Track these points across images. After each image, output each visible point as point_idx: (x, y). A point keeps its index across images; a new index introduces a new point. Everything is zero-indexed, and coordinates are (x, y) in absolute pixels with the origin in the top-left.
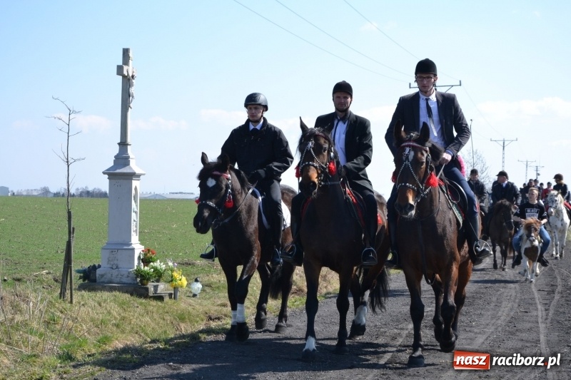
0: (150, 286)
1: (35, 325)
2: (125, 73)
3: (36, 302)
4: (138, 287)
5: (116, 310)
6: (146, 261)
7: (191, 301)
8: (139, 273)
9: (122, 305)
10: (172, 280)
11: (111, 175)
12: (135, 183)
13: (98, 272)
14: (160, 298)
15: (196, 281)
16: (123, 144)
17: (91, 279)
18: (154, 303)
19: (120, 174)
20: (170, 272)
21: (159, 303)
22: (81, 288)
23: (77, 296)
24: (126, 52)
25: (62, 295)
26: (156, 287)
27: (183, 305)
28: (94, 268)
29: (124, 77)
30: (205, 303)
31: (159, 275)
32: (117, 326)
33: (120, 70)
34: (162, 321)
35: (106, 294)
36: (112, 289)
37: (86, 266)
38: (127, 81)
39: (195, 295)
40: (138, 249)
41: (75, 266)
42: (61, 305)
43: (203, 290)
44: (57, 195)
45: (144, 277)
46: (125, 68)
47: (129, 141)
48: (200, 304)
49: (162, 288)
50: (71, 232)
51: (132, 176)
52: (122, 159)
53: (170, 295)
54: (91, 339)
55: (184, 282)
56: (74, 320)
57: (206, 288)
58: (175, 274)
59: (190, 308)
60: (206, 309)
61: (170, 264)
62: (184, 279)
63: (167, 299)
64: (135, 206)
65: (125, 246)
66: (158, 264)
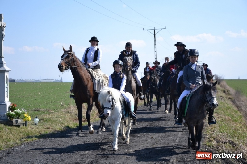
0: (14, 120)
2: (0, 25)
4: (8, 121)
6: (12, 109)
7: (34, 127)
8: (9, 115)
10: (24, 118)
12: (6, 74)
14: (18, 126)
15: (36, 118)
16: (1, 57)
18: (15, 128)
20: (23, 114)
21: (18, 128)
26: (17, 121)
27: (29, 129)
30: (40, 127)
31: (18, 116)
34: (18, 136)
38: (1, 29)
39: (36, 124)
40: (9, 104)
43: (40, 122)
45: (11, 117)
48: (38, 128)
49: (20, 121)
51: (5, 71)
52: (0, 64)
53: (23, 124)
55: (30, 118)
57: (41, 121)
58: (25, 115)
59: (32, 130)
60: (40, 130)
61: (23, 110)
62: (29, 117)
63: (22, 126)
64: (6, 85)
65: (2, 103)
66: (18, 111)
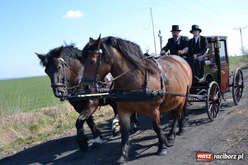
2: (160, 36)
24: (160, 31)
29: (160, 37)
33: (159, 35)
38: (161, 38)
46: (160, 35)
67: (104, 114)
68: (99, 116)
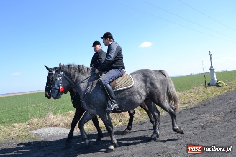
0: (219, 85)
1: (202, 92)
3: (201, 89)
4: (217, 85)
5: (214, 89)
6: (218, 81)
7: (226, 86)
8: (217, 83)
9: (215, 88)
10: (222, 83)
11: (210, 69)
12: (214, 70)
13: (210, 84)
14: (221, 86)
15: (226, 83)
16: (211, 65)
17: (209, 85)
19: (212, 69)
22: (208, 86)
23: (208, 87)
24: (210, 51)
25: (205, 87)
28: (209, 83)
31: (220, 83)
32: (214, 91)
33: (209, 54)
35: (212, 87)
36: (213, 86)
37: (208, 83)
38: (211, 56)
40: (216, 80)
41: (206, 83)
42: (205, 89)
44: (202, 74)
45: (218, 84)
47: (212, 64)
49: (221, 85)
50: (205, 78)
51: (213, 69)
52: (212, 67)
54: (211, 93)
56: (208, 91)
61: (222, 81)
62: (224, 83)
64: (215, 74)
65: (214, 79)
66: (220, 81)
67: (187, 102)
68: (184, 103)
